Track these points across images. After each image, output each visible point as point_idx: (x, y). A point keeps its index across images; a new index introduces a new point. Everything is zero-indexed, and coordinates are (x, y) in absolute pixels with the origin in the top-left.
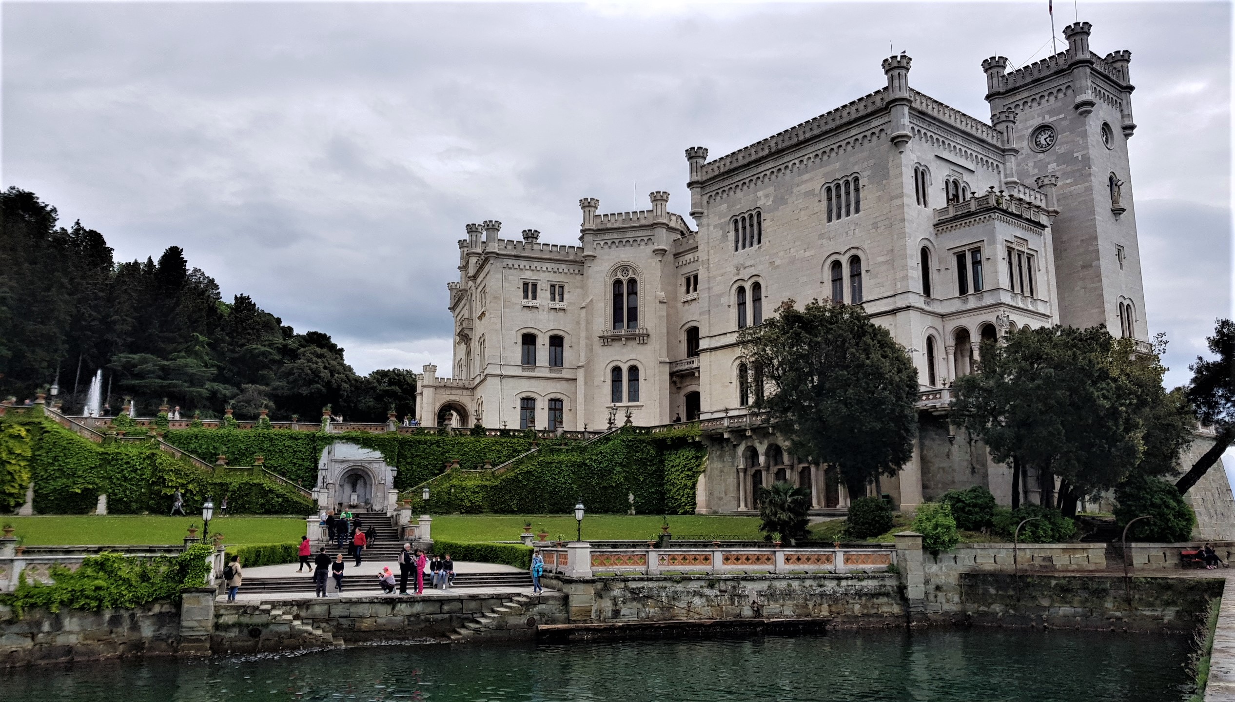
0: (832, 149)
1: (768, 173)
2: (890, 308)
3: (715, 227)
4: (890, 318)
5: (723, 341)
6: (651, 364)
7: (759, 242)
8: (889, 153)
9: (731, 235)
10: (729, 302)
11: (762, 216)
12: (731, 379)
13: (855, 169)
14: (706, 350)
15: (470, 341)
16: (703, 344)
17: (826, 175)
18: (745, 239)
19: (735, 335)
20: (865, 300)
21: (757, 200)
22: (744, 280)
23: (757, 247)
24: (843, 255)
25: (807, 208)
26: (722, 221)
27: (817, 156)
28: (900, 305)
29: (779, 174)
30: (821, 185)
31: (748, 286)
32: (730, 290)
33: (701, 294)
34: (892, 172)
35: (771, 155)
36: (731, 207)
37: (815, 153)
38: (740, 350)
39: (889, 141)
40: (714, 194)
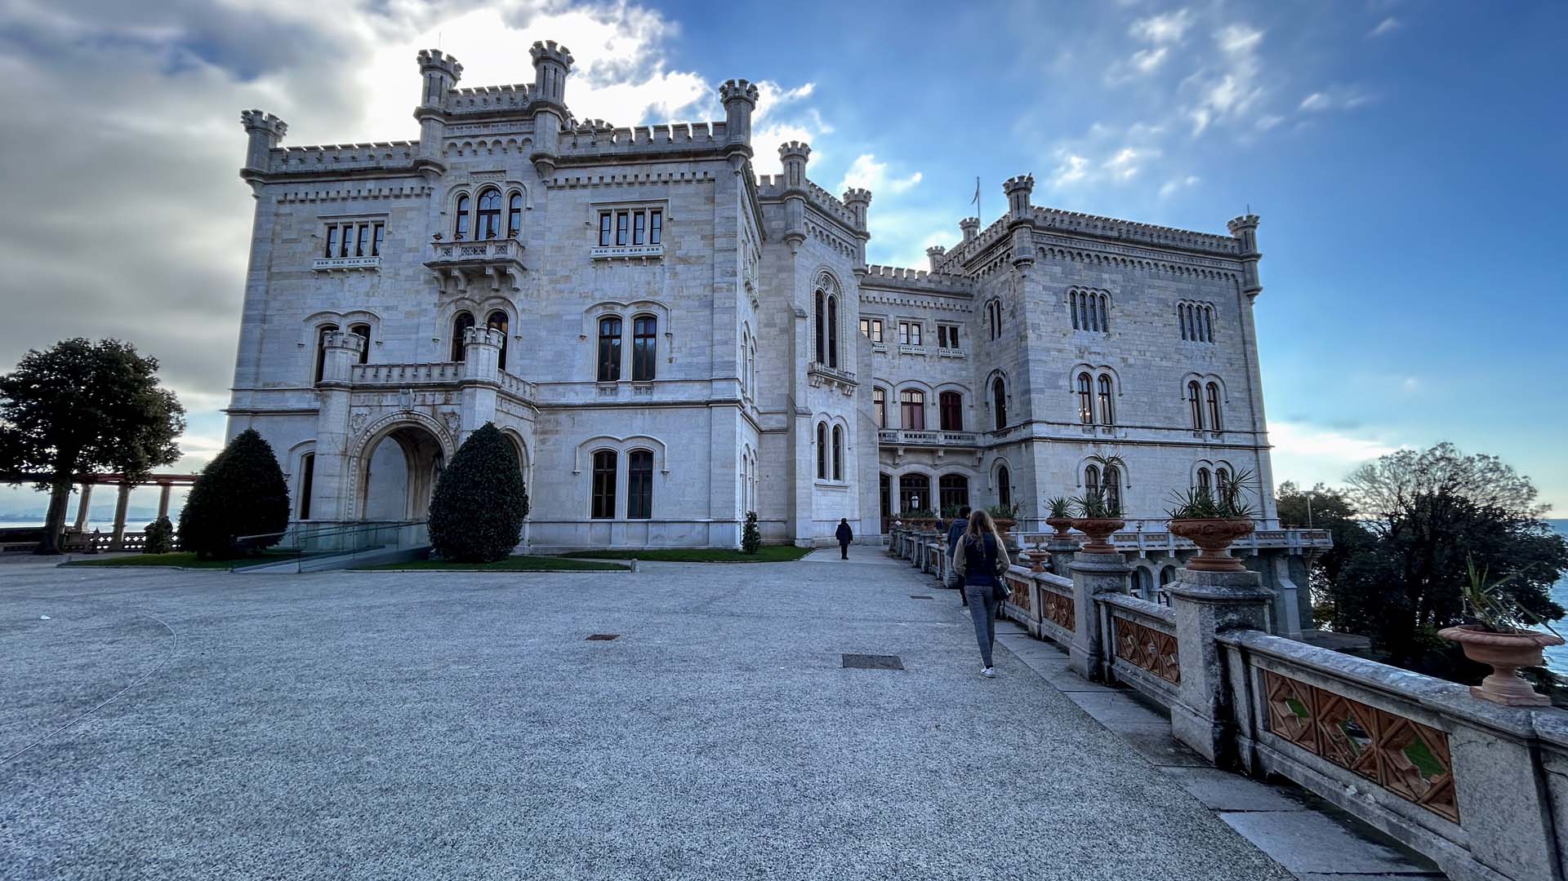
0: (1187, 269)
2: (1252, 443)
3: (1045, 288)
4: (1251, 454)
5: (1064, 433)
6: (854, 428)
7: (1105, 329)
8: (1239, 299)
9: (1068, 306)
10: (1071, 387)
11: (1108, 302)
12: (1078, 482)
13: (1208, 299)
14: (1045, 438)
15: (507, 295)
16: (1038, 430)
17: (1179, 291)
18: (1084, 319)
19: (1080, 428)
20: (1226, 429)
21: (1101, 280)
22: (1092, 367)
23: (1104, 334)
24: (1203, 377)
25: (1162, 316)
26: (1055, 285)
27: (1172, 267)
28: (1260, 443)
29: (1130, 266)
30: (1174, 299)
31: (1095, 375)
32: (1072, 373)
33: (1031, 364)
34: (1244, 318)
35: (1125, 241)
36: (1068, 273)
37: (1171, 264)
38: (1090, 450)
39: (1238, 289)
40: (1046, 248)
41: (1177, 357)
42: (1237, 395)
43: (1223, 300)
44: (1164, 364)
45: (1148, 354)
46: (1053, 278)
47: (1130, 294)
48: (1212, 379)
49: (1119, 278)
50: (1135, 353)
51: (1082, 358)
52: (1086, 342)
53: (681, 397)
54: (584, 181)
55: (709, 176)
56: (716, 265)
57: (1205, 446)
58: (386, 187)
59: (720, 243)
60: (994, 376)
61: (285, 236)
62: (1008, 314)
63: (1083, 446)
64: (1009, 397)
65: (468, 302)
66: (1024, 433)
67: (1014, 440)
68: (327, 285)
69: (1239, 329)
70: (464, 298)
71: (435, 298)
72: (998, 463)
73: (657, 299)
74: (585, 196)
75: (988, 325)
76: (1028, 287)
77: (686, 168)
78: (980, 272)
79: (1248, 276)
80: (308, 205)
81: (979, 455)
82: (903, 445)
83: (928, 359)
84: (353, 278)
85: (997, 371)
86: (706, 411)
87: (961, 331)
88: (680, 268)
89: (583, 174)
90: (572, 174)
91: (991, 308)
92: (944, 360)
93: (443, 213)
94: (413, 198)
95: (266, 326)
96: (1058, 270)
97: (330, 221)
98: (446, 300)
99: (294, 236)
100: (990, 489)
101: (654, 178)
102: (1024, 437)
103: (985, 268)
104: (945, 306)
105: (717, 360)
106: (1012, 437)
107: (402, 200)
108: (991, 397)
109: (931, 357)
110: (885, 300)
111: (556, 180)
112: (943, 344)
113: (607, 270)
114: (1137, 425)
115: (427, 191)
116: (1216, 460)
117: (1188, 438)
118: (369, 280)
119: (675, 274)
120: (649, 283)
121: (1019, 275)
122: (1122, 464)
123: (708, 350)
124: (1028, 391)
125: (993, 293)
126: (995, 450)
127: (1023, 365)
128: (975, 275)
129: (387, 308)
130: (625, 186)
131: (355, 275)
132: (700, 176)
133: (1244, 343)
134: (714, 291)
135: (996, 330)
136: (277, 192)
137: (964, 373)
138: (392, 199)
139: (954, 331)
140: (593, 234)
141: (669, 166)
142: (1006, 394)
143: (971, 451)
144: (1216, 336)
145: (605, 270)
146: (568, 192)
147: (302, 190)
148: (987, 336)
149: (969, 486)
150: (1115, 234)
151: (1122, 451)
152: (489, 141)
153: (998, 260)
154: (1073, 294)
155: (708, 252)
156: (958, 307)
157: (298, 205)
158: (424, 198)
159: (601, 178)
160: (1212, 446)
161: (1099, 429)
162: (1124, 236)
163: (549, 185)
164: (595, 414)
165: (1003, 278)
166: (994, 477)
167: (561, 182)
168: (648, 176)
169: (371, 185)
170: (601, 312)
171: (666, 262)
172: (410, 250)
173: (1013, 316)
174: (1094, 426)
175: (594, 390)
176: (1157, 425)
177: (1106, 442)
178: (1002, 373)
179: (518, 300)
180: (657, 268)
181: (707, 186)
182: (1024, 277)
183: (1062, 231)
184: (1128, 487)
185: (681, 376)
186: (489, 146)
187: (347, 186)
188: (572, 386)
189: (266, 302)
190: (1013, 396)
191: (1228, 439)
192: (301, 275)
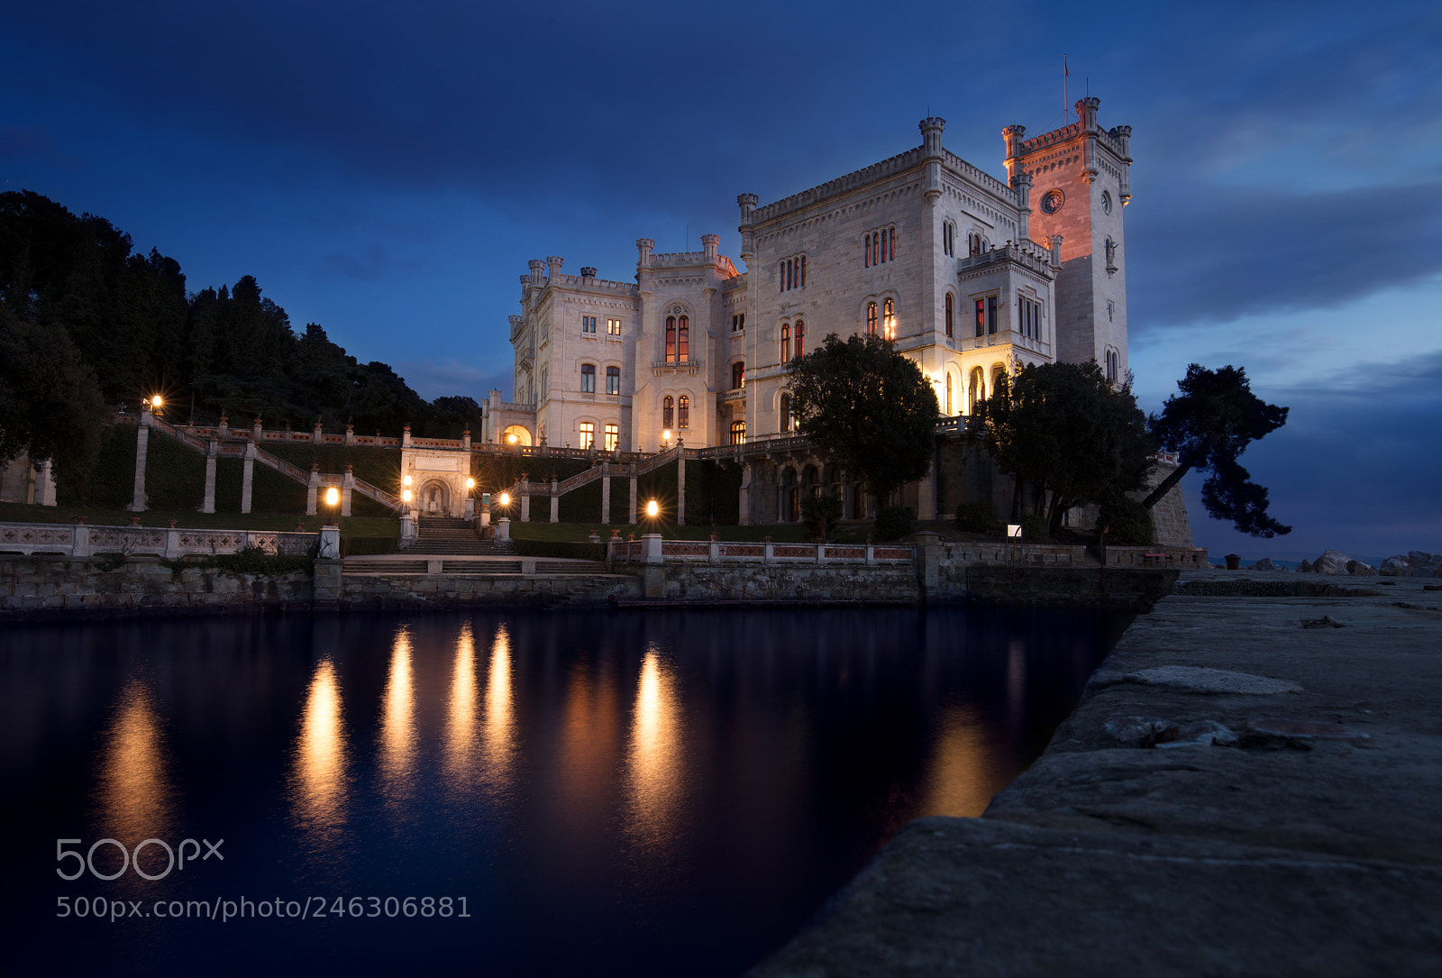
0: (872, 201)
1: (813, 220)
2: (918, 345)
3: (762, 268)
4: (917, 354)
5: (769, 373)
6: (700, 394)
7: (803, 284)
8: (921, 207)
9: (778, 276)
10: (777, 337)
11: (806, 260)
13: (893, 219)
17: (864, 224)
18: (789, 281)
19: (780, 367)
20: (896, 338)
21: (801, 244)
22: (790, 318)
23: (802, 288)
24: (880, 297)
25: (848, 254)
26: (769, 263)
27: (858, 206)
28: (926, 343)
29: (824, 221)
30: (860, 233)
31: (792, 324)
32: (776, 327)
36: (779, 250)
37: (856, 204)
38: (784, 382)
39: (921, 196)
40: (763, 238)
41: (859, 285)
44: (847, 295)
45: (834, 292)
46: (768, 259)
47: (822, 246)
48: (888, 295)
49: (815, 236)
50: (824, 295)
51: (783, 313)
52: (787, 300)
63: (779, 380)
69: (918, 238)
96: (771, 251)
133: (922, 249)
144: (897, 253)
154: (783, 264)
162: (819, 198)
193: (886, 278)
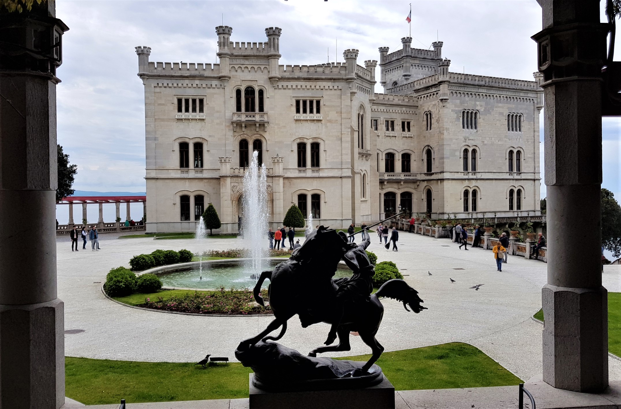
2: (533, 178)
3: (452, 111)
4: (532, 182)
5: (456, 176)
6: (369, 174)
7: (476, 128)
8: (534, 110)
9: (461, 118)
10: (460, 155)
11: (478, 115)
12: (461, 197)
13: (521, 111)
14: (449, 179)
15: (261, 133)
16: (446, 176)
17: (508, 108)
18: (467, 124)
19: (463, 174)
20: (523, 171)
21: (476, 105)
22: (469, 146)
23: (475, 130)
24: (515, 149)
25: (500, 121)
26: (457, 109)
27: (507, 97)
28: (537, 177)
29: (489, 98)
30: (506, 113)
31: (470, 150)
32: (461, 149)
33: (445, 147)
34: (536, 120)
35: (487, 86)
36: (462, 103)
37: (506, 96)
38: (466, 183)
39: (534, 106)
40: (454, 92)
41: (506, 139)
42: (529, 156)
43: (527, 111)
44: (500, 143)
45: (493, 139)
46: (456, 106)
47: (488, 111)
48: (519, 149)
49: (483, 103)
50: (488, 139)
51: (465, 142)
52: (467, 135)
53: (331, 175)
54: (290, 87)
55: (339, 88)
56: (342, 125)
57: (513, 179)
58: (204, 83)
59: (344, 115)
60: (426, 148)
61: (159, 103)
62: (435, 120)
63: (464, 181)
64: (434, 159)
65: (245, 136)
66: (440, 176)
67: (435, 179)
68: (181, 125)
69: (533, 125)
70: (244, 134)
71: (231, 133)
72: (427, 187)
73: (320, 136)
74: (290, 93)
75: (425, 123)
76: (445, 111)
77: (330, 84)
78: (423, 96)
79: (539, 100)
80: (168, 89)
81: (418, 183)
82: (387, 180)
83: (397, 138)
84: (193, 123)
85: (429, 146)
86: (340, 180)
87: (411, 124)
88: (328, 124)
89: (290, 84)
90: (285, 84)
91: (427, 115)
92: (404, 139)
93: (231, 97)
94: (216, 89)
95: (156, 142)
96: (458, 101)
97: (179, 97)
98: (236, 134)
99: (163, 102)
100: (423, 199)
101: (318, 87)
102: (440, 178)
103: (425, 95)
104: (405, 112)
105: (344, 161)
106: (433, 177)
107: (211, 90)
108: (425, 157)
109: (399, 137)
110: (379, 110)
111: (278, 86)
112: (404, 130)
113: (300, 124)
114: (487, 171)
115: (223, 87)
116: (517, 185)
117: (507, 176)
118: (200, 124)
119: (326, 127)
120: (317, 130)
121: (441, 104)
122: (479, 188)
123: (340, 157)
124: (443, 158)
125: (428, 108)
126: (426, 182)
127: (441, 146)
128: (420, 97)
129: (210, 136)
130: (306, 90)
131: (194, 122)
132: (336, 87)
133: (534, 131)
134: (342, 134)
135: (429, 125)
136: (153, 82)
137: (412, 144)
138: (207, 89)
139: (409, 123)
140: (294, 109)
141: (323, 83)
142: (432, 157)
143: (414, 182)
144: (522, 129)
145: (299, 124)
146: (282, 90)
147: (165, 82)
148: (425, 128)
149: (413, 197)
150: (483, 83)
151: (479, 183)
152: (249, 67)
153: (432, 94)
154: (463, 112)
155: (339, 119)
156: (411, 112)
157: (163, 89)
158: (221, 90)
159: (297, 86)
160: (516, 180)
161: (470, 174)
162: (487, 84)
163: (275, 88)
164: (298, 181)
165: (433, 103)
166: (424, 194)
167: (280, 87)
168: (315, 86)
169: (197, 82)
170: (299, 141)
171: (323, 122)
172: (217, 112)
173: (438, 121)
174: (468, 173)
175: (297, 171)
176: (495, 171)
177: (473, 179)
178: (431, 147)
179: (266, 135)
180: (319, 124)
181: (338, 92)
182: (444, 106)
183: (461, 84)
184: (481, 199)
185: (329, 167)
186: (249, 69)
187: (186, 82)
188: (288, 170)
189: (155, 132)
190: (435, 159)
191: (523, 176)
192: (169, 120)
193: (518, 140)
